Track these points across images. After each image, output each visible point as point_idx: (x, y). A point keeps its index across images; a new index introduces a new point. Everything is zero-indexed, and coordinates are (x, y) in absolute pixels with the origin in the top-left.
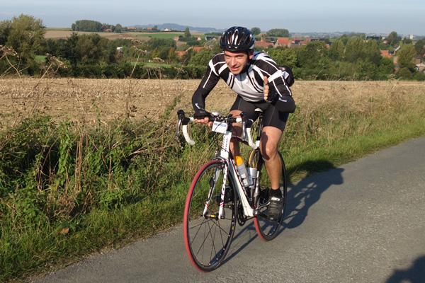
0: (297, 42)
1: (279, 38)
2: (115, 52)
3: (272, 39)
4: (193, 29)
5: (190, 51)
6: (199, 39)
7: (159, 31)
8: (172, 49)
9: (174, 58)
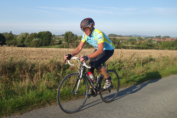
0: (172, 39)
1: (167, 38)
2: (119, 42)
3: (165, 39)
4: (141, 36)
5: (140, 42)
6: (143, 39)
7: (132, 37)
8: (135, 42)
9: (136, 44)
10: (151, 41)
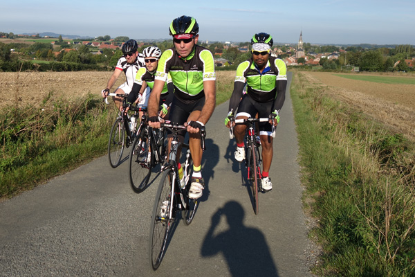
2: (10, 52)
3: (118, 44)
4: (65, 36)
5: (63, 52)
6: (69, 43)
7: (41, 38)
8: (50, 51)
9: (52, 56)
10: (88, 49)
